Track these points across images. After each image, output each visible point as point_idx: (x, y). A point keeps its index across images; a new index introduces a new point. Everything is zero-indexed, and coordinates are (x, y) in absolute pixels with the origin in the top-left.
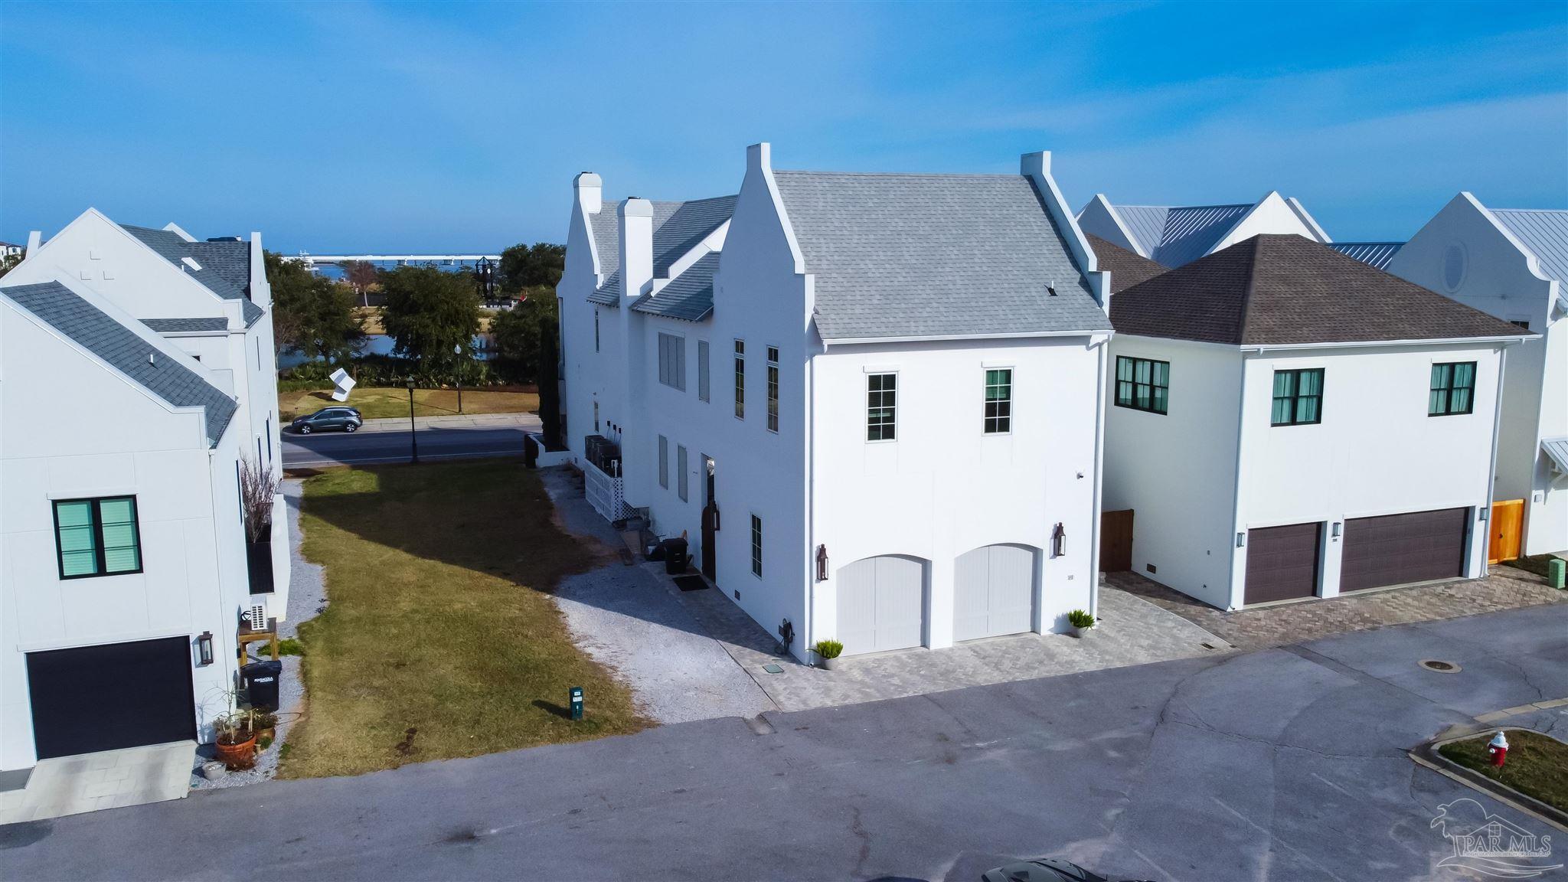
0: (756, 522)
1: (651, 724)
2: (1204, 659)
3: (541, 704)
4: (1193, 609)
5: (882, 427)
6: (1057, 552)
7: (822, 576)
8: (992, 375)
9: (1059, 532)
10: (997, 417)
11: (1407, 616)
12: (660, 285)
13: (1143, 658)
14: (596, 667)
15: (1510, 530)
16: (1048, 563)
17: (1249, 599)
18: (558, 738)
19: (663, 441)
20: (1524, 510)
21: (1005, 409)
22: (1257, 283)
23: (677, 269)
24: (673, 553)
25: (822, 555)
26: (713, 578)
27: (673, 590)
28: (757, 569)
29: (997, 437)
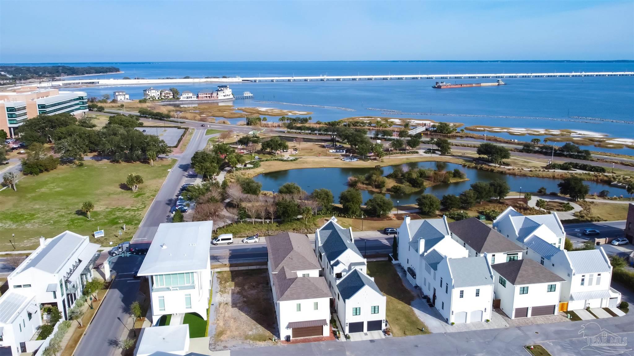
0: (443, 303)
1: (432, 333)
2: (504, 328)
3: (418, 328)
4: (507, 318)
5: (462, 296)
6: (485, 311)
7: (453, 314)
8: (477, 290)
9: (485, 309)
10: (477, 294)
11: (539, 322)
12: (426, 254)
13: (496, 327)
14: (422, 322)
15: (565, 307)
16: (484, 313)
17: (516, 316)
18: (422, 334)
19: (425, 279)
20: (568, 304)
21: (478, 294)
22: (520, 272)
23: (429, 251)
24: (426, 298)
25: (453, 312)
26: (434, 304)
27: (429, 307)
28: (443, 308)
29: (478, 297)
